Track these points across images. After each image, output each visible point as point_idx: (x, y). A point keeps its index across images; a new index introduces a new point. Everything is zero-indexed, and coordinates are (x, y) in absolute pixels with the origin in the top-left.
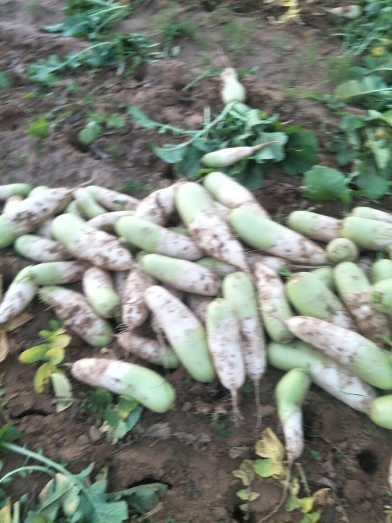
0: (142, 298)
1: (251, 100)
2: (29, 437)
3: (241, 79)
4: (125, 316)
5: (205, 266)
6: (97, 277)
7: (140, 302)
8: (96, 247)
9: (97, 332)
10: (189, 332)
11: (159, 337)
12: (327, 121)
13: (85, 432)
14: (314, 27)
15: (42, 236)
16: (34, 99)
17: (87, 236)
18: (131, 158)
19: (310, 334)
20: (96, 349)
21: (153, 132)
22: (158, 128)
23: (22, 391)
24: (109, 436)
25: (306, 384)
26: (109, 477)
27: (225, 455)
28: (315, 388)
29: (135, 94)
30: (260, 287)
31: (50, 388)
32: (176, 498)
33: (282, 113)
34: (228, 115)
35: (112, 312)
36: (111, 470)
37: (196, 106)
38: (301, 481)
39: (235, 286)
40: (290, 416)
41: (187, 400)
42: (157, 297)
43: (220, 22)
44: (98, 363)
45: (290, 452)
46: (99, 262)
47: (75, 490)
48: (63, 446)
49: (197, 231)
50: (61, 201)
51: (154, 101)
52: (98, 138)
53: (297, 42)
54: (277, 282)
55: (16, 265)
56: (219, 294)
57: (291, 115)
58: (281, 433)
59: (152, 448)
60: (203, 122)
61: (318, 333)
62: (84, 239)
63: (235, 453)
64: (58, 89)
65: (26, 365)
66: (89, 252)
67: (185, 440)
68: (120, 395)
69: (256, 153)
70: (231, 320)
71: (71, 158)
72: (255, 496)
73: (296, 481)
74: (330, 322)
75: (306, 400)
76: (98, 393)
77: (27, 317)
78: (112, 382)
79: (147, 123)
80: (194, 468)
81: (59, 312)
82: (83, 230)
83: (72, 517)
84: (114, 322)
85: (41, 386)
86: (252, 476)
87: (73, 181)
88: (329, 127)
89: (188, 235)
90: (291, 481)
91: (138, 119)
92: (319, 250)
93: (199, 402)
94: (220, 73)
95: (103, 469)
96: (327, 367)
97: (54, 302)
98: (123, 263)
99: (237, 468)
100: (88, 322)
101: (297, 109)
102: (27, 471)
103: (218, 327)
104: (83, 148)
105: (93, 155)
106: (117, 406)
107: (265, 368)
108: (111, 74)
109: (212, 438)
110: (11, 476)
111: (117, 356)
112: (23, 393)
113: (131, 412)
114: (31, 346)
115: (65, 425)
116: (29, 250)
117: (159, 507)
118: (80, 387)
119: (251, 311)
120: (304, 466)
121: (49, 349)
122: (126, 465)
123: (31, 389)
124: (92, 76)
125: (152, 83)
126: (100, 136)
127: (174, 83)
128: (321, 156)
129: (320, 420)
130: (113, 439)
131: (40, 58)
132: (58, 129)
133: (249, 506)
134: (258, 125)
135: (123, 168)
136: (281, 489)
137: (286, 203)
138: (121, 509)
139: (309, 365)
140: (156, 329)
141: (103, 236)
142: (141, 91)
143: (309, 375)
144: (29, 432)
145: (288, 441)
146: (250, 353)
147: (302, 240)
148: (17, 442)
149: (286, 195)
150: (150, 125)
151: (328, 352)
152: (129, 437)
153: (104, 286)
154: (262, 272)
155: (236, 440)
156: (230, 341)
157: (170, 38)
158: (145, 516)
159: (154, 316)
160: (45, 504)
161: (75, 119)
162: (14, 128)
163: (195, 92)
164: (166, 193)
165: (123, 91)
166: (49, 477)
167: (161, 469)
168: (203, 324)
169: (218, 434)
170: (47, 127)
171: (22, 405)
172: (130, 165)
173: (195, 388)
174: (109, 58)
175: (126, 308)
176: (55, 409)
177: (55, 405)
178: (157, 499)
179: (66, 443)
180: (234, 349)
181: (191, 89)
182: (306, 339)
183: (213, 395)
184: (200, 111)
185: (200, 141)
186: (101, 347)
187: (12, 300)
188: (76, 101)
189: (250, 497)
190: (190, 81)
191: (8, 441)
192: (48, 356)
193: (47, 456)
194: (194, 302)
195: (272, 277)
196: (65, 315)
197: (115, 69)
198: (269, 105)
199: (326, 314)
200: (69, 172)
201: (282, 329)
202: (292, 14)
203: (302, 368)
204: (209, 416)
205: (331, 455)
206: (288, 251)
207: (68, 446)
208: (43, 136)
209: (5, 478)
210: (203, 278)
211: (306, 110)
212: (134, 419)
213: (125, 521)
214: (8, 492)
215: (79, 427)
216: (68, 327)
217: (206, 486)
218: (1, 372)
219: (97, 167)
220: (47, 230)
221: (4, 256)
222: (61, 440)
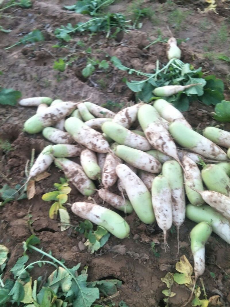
0: (115, 170)
1: (184, 58)
2: (45, 243)
3: (179, 45)
4: (104, 180)
5: (152, 155)
6: (88, 155)
7: (113, 172)
8: (89, 138)
9: (86, 187)
10: (140, 193)
11: (122, 194)
13: (76, 244)
14: (226, 16)
15: (58, 128)
16: (57, 48)
17: (85, 131)
18: (111, 87)
19: (215, 202)
20: (85, 197)
21: (125, 73)
22: (128, 71)
23: (41, 217)
24: (89, 248)
25: (210, 232)
26: (89, 273)
27: (157, 268)
28: (214, 235)
29: (115, 50)
30: (186, 171)
31: (58, 216)
32: (127, 290)
33: (203, 67)
34: (171, 66)
35: (96, 176)
36: (90, 268)
37: (150, 59)
38: (202, 289)
39: (170, 169)
40: (198, 250)
41: (135, 233)
42: (123, 170)
43: (169, 10)
44: (87, 206)
45: (196, 271)
46: (90, 146)
47: (70, 278)
48: (62, 251)
49: (149, 134)
50: (70, 109)
51: (126, 54)
52: (93, 74)
53: (214, 25)
54: (196, 168)
55: (42, 144)
56: (159, 173)
57: (208, 69)
58: (192, 259)
59: (114, 258)
60: (155, 69)
61: (221, 202)
62: (83, 133)
63: (163, 268)
64: (71, 44)
65: (44, 202)
66: (85, 141)
67: (134, 257)
68: (98, 225)
69: (185, 90)
70: (167, 189)
71: (77, 85)
72: (173, 295)
73: (199, 289)
74: (227, 196)
75: (208, 241)
77: (47, 174)
78: (95, 217)
80: (138, 273)
81: (66, 173)
82: (83, 127)
83: (67, 293)
84: (96, 183)
85: (52, 215)
86: (172, 282)
87: (77, 98)
89: (144, 136)
90: (196, 288)
91: (116, 64)
92: (222, 151)
93: (143, 235)
94: (167, 40)
95: (85, 267)
96: (223, 223)
97: (64, 167)
98: (104, 149)
99: (164, 277)
100: (82, 181)
101: (212, 65)
102: (42, 263)
103: (159, 192)
104: (84, 79)
105: (89, 84)
106: (95, 232)
107: (184, 219)
108: (102, 36)
109: (150, 257)
110: (33, 265)
111: (97, 202)
113: (103, 236)
114: (48, 192)
115: (64, 240)
116: (50, 136)
117: (117, 294)
118: (75, 218)
119: (179, 185)
120: (204, 281)
121: (59, 194)
122: (98, 266)
123: (47, 216)
124: (92, 37)
125: (125, 44)
127: (138, 44)
128: (225, 95)
129: (215, 254)
130: (91, 250)
131: (61, 25)
132: (70, 67)
133: (169, 300)
134: (189, 73)
135: (106, 93)
136: (189, 292)
137: (202, 121)
138: (95, 293)
140: (120, 189)
141: (94, 132)
142: (119, 48)
143: (211, 226)
144: (45, 241)
145: (195, 264)
146: (176, 210)
147: (212, 145)
148: (37, 246)
149: (203, 116)
150: (123, 68)
151: (225, 214)
152: (101, 250)
153: (92, 161)
154: (188, 162)
155: (164, 261)
156: (165, 201)
157: (138, 18)
158: (108, 298)
159: (120, 181)
160: (51, 283)
161: (80, 62)
162: (45, 64)
163: (150, 51)
164: (132, 109)
165: (109, 47)
166: (55, 268)
167: (119, 271)
168: (150, 190)
169: (154, 255)
170: (64, 65)
171: (41, 225)
173: (141, 227)
174: (102, 27)
175: (104, 175)
176: (60, 229)
177: (59, 227)
178: (116, 289)
179: (65, 250)
180: (167, 206)
181: (148, 49)
182: (212, 205)
183: (152, 232)
184: (154, 62)
185: (153, 80)
186: (88, 196)
187: (40, 163)
188: (82, 51)
189: (170, 295)
190: (148, 44)
191: (32, 245)
192: (58, 198)
193: (54, 256)
194: (143, 176)
195: (194, 166)
196: (70, 175)
197: (104, 34)
198: (195, 62)
199: (226, 191)
200: (75, 93)
201: (198, 197)
202: (212, 8)
203: (208, 222)
204: (149, 245)
205: (221, 276)
206: (204, 150)
207: (66, 251)
208: (61, 70)
209: (30, 266)
210: (150, 162)
211: (217, 66)
212: (105, 241)
213: (97, 299)
214: (31, 274)
215: (73, 241)
216: (70, 183)
217: (144, 285)
218: (30, 204)
219: (91, 91)
220: (61, 125)
221: (35, 138)
222: (62, 248)
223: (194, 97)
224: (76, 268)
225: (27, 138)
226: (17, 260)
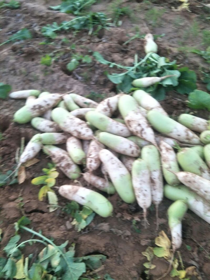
0: (98, 155)
1: (160, 52)
2: (35, 223)
3: (155, 40)
4: (88, 164)
5: (132, 141)
6: (74, 142)
7: (96, 157)
8: (75, 126)
9: (73, 172)
10: (122, 176)
11: (106, 177)
12: (202, 65)
13: (64, 224)
14: (197, 14)
15: (45, 118)
16: (44, 45)
17: (70, 120)
18: (94, 79)
19: (190, 182)
20: (72, 180)
21: (106, 66)
22: (109, 64)
23: (32, 199)
24: (76, 227)
25: (185, 209)
26: (76, 249)
27: (138, 243)
28: (190, 212)
29: (97, 45)
30: (163, 154)
31: (46, 199)
32: (111, 264)
33: (178, 60)
34: (148, 59)
35: (81, 161)
36: (77, 245)
37: (130, 53)
38: (179, 261)
39: (148, 153)
40: (175, 225)
41: (119, 212)
42: (106, 155)
43: (146, 8)
44: (73, 188)
45: (174, 245)
46: (75, 134)
47: (58, 254)
48: (51, 230)
49: (129, 121)
50: (56, 100)
51: (108, 49)
52: (77, 68)
53: (186, 21)
54: (172, 152)
55: (31, 133)
56: (138, 157)
57: (182, 61)
58: (169, 234)
59: (99, 236)
60: (134, 62)
61: (194, 182)
62: (68, 122)
63: (143, 243)
64: (56, 41)
65: (34, 186)
66: (71, 129)
67: (117, 233)
68: (83, 206)
69: (162, 81)
70: (146, 171)
71: (62, 78)
72: (153, 267)
73: (176, 261)
74: (201, 176)
75: (184, 218)
76: (72, 204)
77: (36, 161)
78: (80, 199)
79: (103, 61)
80: (121, 248)
81: (53, 159)
82: (68, 117)
83: (55, 268)
84: (82, 167)
85: (42, 198)
86: (152, 256)
87: (63, 90)
88: (203, 69)
89: (124, 123)
90: (174, 261)
91: (98, 59)
92: (196, 136)
93: (125, 213)
94: (145, 36)
95: (72, 244)
96: (197, 200)
97: (51, 153)
98: (88, 136)
99: (144, 251)
100: (68, 166)
101: (185, 58)
102: (33, 242)
103: (138, 174)
104: (69, 73)
105: (74, 77)
106: (81, 212)
107: (162, 198)
108: (85, 34)
109: (132, 233)
110: (24, 244)
111: (82, 185)
112: (32, 201)
113: (89, 216)
114: (37, 176)
115: (53, 220)
116: (38, 125)
117: (102, 268)
118: (62, 200)
119: (157, 167)
120: (181, 253)
121: (47, 178)
122: (85, 243)
123: (37, 199)
124: (76, 34)
125: (107, 40)
126: (78, 67)
127: (119, 40)
128: (198, 85)
129: (191, 229)
130: (78, 229)
131: (47, 23)
132: (56, 62)
133: (150, 272)
134: (165, 66)
135: (90, 85)
136: (168, 264)
137: (177, 109)
138: (82, 267)
139: (187, 199)
140: (104, 172)
141: (78, 121)
142: (101, 44)
143: (187, 204)
144: (35, 221)
145: (173, 239)
146: (155, 190)
147: (187, 130)
148: (28, 226)
149: (178, 105)
150: (105, 62)
151: (199, 193)
152: (87, 228)
153: (78, 147)
154: (164, 146)
156: (144, 182)
157: (117, 16)
158: (94, 272)
159: (103, 165)
160: (42, 260)
161: (65, 57)
162: (33, 60)
163: (130, 46)
164: (113, 100)
165: (92, 43)
166: (44, 246)
167: (104, 247)
168: (130, 172)
169: (135, 232)
170: (50, 61)
171: (31, 207)
172: (93, 83)
173: (123, 206)
174: (85, 25)
175: (89, 160)
176: (49, 210)
177: (48, 208)
178: (101, 263)
179: (54, 229)
180: (146, 187)
181: (128, 44)
182: (187, 184)
183: (133, 210)
184: (133, 56)
185: (132, 72)
186: (74, 180)
187: (29, 150)
188: (66, 47)
189: (150, 267)
190: (127, 39)
191: (23, 225)
192: (46, 182)
193: (44, 235)
194: (124, 160)
195: (170, 149)
196: (57, 161)
197: (87, 31)
198: (170, 55)
199: (199, 172)
200: (61, 85)
201: (174, 178)
202: (185, 6)
203: (183, 200)
204: (130, 222)
205: (197, 249)
206: (179, 135)
207: (54, 230)
208: (48, 65)
209: (22, 244)
210: (131, 147)
211: (191, 59)
212: (90, 219)
213: (84, 273)
214: (23, 252)
215: (60, 221)
216: (57, 168)
217: (127, 259)
218: (21, 188)
219: (76, 84)
220: (48, 116)
221: (25, 128)
222: (51, 227)
223: (170, 87)
224: (64, 245)
225: (17, 128)
226: (9, 240)
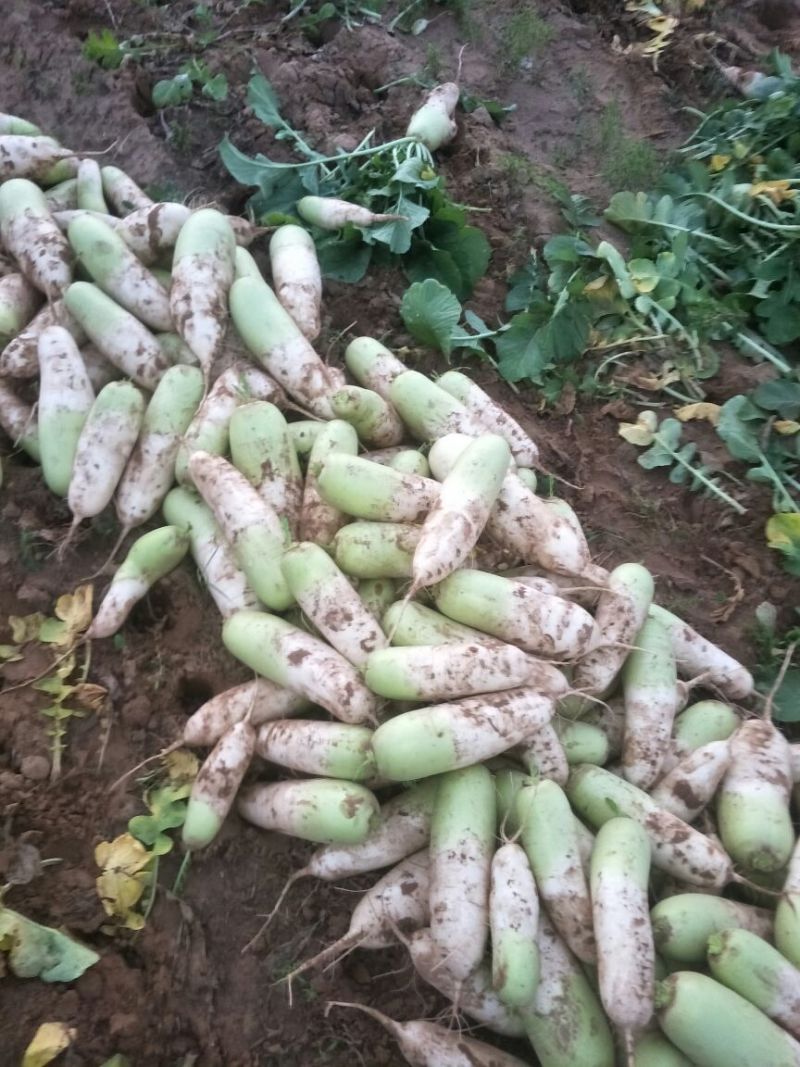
0: (37, 338)
4: (4, 353)
7: (33, 343)
10: (61, 409)
17: (27, 221)
19: (203, 478)
21: (264, 130)
22: (279, 129)
27: (11, 589)
28: (190, 564)
29: (283, 61)
39: (172, 383)
40: (122, 579)
41: (16, 502)
42: (51, 342)
45: (94, 626)
50: (40, 162)
53: (624, 96)
57: (496, 201)
61: (214, 481)
66: (18, 246)
71: (117, 115)
72: (17, 657)
73: (74, 661)
79: (270, 114)
82: (29, 209)
90: (67, 658)
93: (30, 512)
96: (216, 543)
98: (49, 281)
105: (154, 125)
107: (145, 512)
119: (173, 425)
125: (324, 57)
129: (172, 616)
132: (133, 64)
133: (3, 668)
135: (184, 165)
136: (48, 661)
139: (190, 527)
142: (298, 61)
146: (133, 480)
147: (311, 364)
150: (269, 118)
151: (216, 516)
154: (225, 382)
155: (42, 581)
161: (168, 62)
165: (272, 50)
173: (38, 494)
180: (105, 459)
181: (382, 95)
182: (198, 485)
184: (360, 133)
199: (259, 472)
203: (180, 527)
205: (144, 656)
206: (284, 372)
208: (103, 64)
210: (140, 352)
211: (530, 205)
219: (146, 145)
